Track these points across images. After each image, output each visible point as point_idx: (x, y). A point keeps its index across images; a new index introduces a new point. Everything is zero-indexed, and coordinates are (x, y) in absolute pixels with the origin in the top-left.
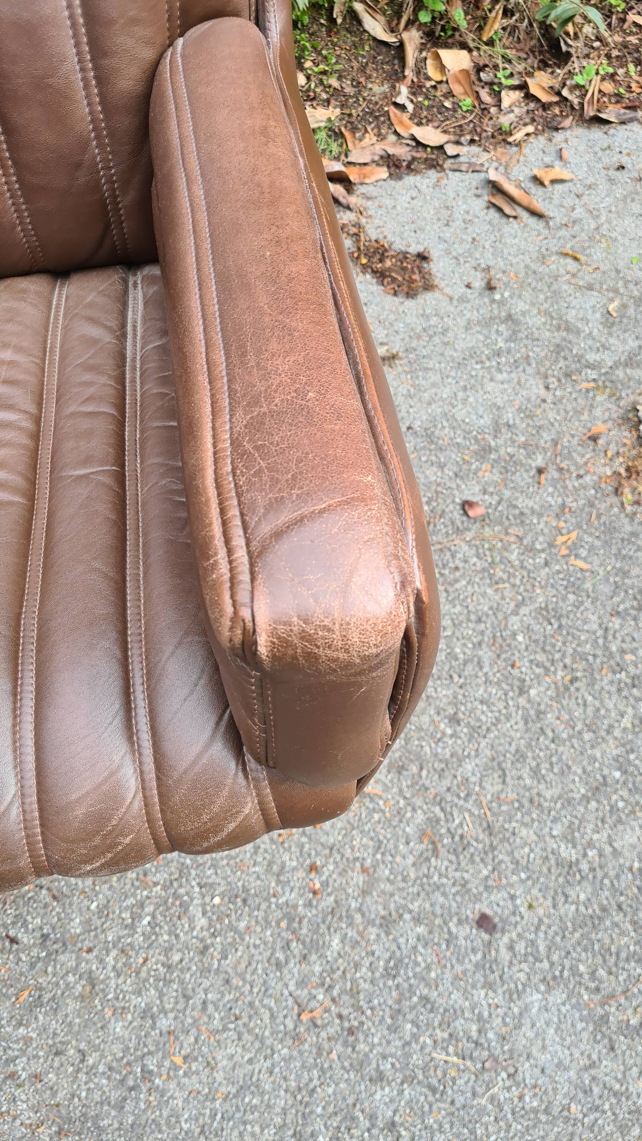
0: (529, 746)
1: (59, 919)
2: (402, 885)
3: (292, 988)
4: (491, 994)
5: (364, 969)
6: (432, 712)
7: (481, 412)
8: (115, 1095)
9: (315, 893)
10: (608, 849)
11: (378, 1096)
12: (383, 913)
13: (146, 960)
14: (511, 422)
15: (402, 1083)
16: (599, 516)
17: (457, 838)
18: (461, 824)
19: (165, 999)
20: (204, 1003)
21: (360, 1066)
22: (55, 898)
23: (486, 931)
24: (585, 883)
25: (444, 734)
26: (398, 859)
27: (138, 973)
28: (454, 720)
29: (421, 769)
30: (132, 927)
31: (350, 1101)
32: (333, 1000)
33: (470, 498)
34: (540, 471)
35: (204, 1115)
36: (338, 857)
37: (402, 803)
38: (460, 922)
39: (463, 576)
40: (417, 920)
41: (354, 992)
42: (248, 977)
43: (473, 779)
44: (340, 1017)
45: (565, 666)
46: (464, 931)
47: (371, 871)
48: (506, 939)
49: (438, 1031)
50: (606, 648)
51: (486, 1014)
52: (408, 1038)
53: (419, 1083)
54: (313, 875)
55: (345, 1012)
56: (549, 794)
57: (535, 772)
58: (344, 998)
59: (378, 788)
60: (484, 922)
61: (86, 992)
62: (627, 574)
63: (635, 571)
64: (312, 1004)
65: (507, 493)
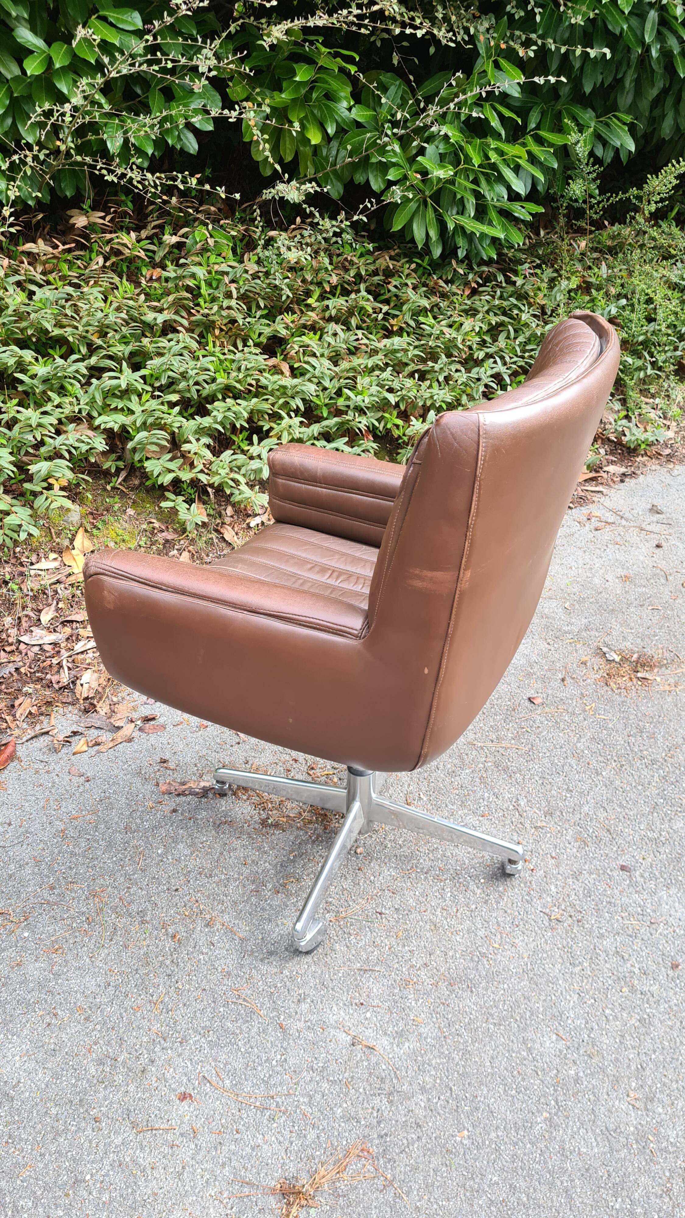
0: (612, 796)
1: (401, 902)
2: (575, 860)
3: (540, 909)
4: (641, 895)
5: (573, 896)
6: (556, 789)
8: (471, 965)
9: (532, 870)
10: (671, 831)
11: (605, 943)
12: (571, 873)
15: (614, 936)
16: (602, 696)
17: (594, 838)
18: (593, 832)
20: (498, 922)
21: (591, 932)
22: (393, 893)
23: (626, 872)
24: (666, 845)
25: (566, 797)
26: (568, 850)
28: (569, 790)
29: (562, 813)
30: (442, 898)
31: (592, 947)
32: (563, 910)
33: (531, 696)
34: (563, 680)
35: (521, 965)
36: (537, 854)
37: (559, 828)
39: (544, 730)
40: (591, 873)
41: (573, 906)
42: (515, 909)
43: (590, 813)
44: (571, 916)
45: (615, 761)
46: (616, 873)
47: (557, 857)
48: (638, 873)
49: (622, 914)
50: (632, 751)
51: (642, 903)
52: (608, 918)
53: (622, 934)
54: (527, 863)
56: (631, 813)
57: (621, 806)
58: (569, 909)
59: (544, 824)
60: (623, 868)
61: (433, 927)
62: (628, 719)
63: (632, 717)
64: (553, 913)
65: (550, 692)
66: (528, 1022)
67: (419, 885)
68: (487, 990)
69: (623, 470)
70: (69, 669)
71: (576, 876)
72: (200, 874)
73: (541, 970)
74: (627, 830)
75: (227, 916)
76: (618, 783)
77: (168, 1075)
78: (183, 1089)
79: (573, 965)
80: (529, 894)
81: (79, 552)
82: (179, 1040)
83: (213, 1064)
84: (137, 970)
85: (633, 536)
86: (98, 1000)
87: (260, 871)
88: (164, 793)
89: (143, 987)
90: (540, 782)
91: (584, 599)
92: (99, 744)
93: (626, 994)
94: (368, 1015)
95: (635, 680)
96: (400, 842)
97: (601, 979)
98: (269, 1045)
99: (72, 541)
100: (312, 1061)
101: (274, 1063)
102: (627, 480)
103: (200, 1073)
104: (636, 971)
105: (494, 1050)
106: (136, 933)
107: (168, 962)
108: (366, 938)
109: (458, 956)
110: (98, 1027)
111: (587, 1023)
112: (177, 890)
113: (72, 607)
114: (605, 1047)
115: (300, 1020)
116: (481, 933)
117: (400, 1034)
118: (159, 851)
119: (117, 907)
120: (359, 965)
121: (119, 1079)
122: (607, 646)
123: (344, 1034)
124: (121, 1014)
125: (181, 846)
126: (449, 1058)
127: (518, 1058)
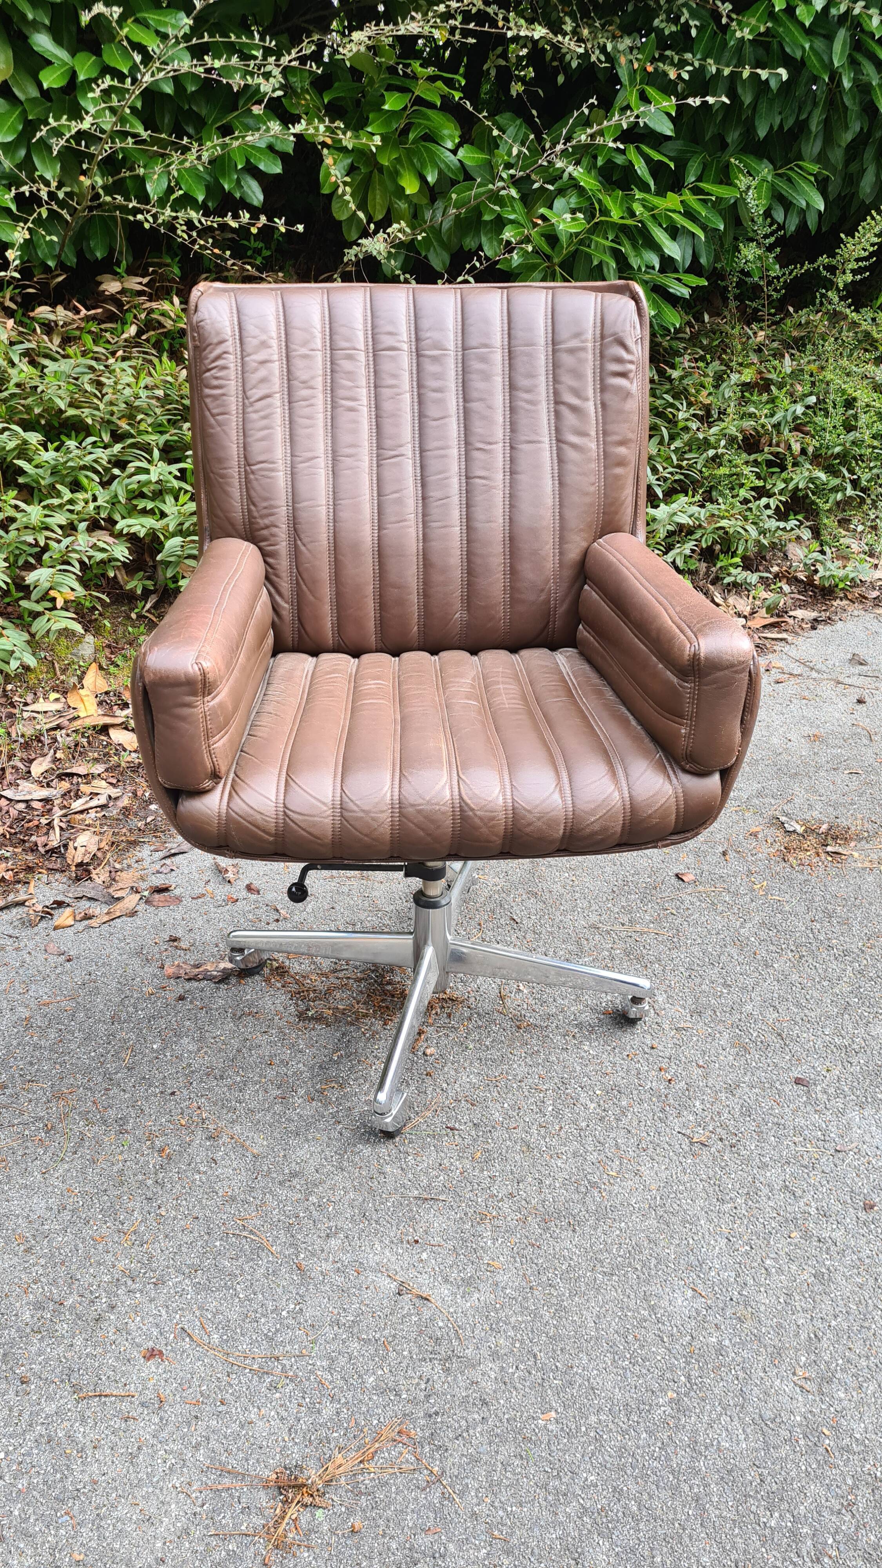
0: (786, 993)
1: (483, 1115)
2: (731, 1070)
3: (678, 1130)
4: (822, 1116)
5: (725, 1115)
9: (669, 1082)
10: (868, 1037)
11: (768, 1174)
12: (724, 1086)
15: (782, 1166)
16: (778, 874)
17: (759, 1043)
18: (758, 1036)
21: (748, 1160)
22: (473, 1105)
23: (803, 1086)
24: (860, 1055)
26: (722, 1058)
28: (725, 985)
31: (750, 1179)
32: (711, 1132)
33: (680, 872)
34: (724, 854)
35: (647, 1199)
36: (677, 1062)
37: (710, 1030)
38: (782, 1084)
40: (752, 1087)
41: (725, 1127)
43: (755, 1013)
44: (721, 1140)
46: (787, 1088)
47: (705, 1066)
48: (819, 1088)
49: (794, 1138)
50: (816, 939)
51: (824, 1126)
52: (774, 1143)
53: (794, 1164)
54: (663, 1073)
55: (723, 1137)
56: (813, 1014)
57: (798, 1005)
58: (719, 1130)
59: (689, 1025)
60: (798, 1081)
61: (525, 1149)
62: (812, 901)
63: (817, 899)
64: (696, 1135)
65: (706, 868)
66: (653, 1272)
67: (510, 1095)
68: (595, 1229)
69: (814, 614)
70: (61, 829)
71: (731, 1090)
72: (208, 1075)
73: (675, 1206)
74: (805, 1035)
75: (238, 1127)
76: (794, 977)
77: (132, 1326)
78: (151, 1344)
79: (723, 1201)
80: (663, 1110)
81: (89, 693)
82: (154, 1280)
83: (198, 1313)
84: (106, 1190)
85: (827, 690)
86: (47, 1227)
87: (290, 1073)
88: (169, 977)
89: (111, 1212)
90: (686, 974)
91: (757, 760)
92: (90, 918)
93: (796, 1240)
94: (424, 1256)
95: (823, 856)
96: (487, 1043)
97: (761, 1220)
98: (280, 1290)
99: (81, 679)
100: (339, 1313)
101: (284, 1313)
102: (820, 627)
103: (177, 1324)
104: (813, 1211)
105: (601, 1307)
106: (111, 1145)
107: (150, 1182)
108: (430, 1158)
109: (557, 1185)
110: (42, 1261)
111: (738, 1275)
112: (173, 1093)
113: (74, 758)
114: (763, 1308)
115: (326, 1260)
116: (593, 1157)
117: (468, 1282)
118: (155, 1046)
119: (88, 1112)
120: (416, 1192)
121: (63, 1328)
122: (787, 815)
123: (388, 1280)
124: (76, 1246)
125: (185, 1040)
126: (536, 1315)
127: (636, 1318)
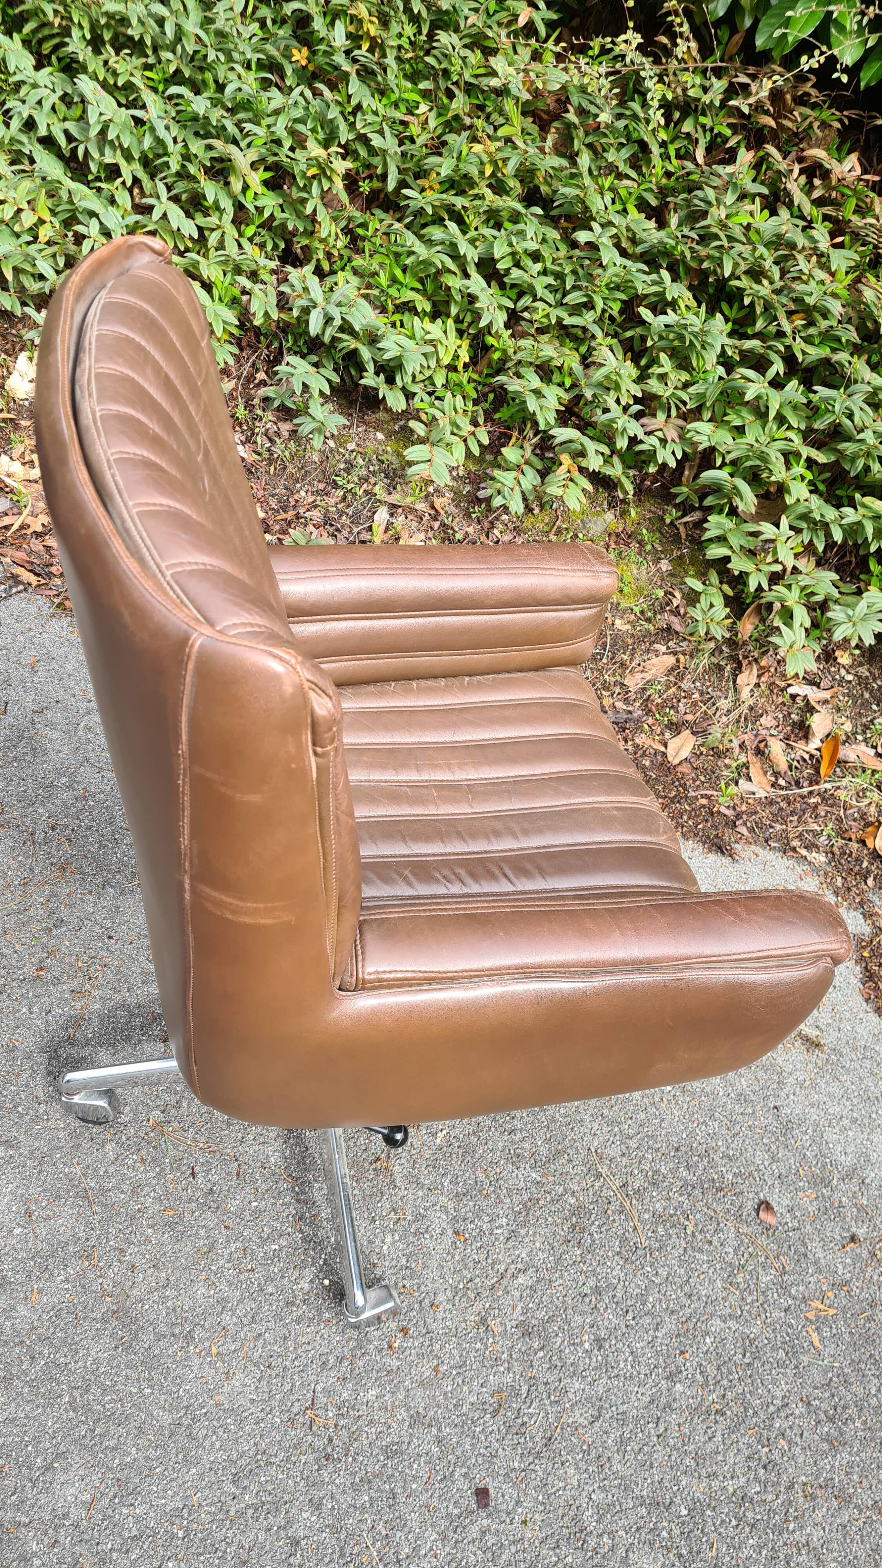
0: (636, 1419)
1: (229, 1191)
2: (451, 1407)
3: (319, 1388)
4: (439, 1543)
5: (373, 1430)
6: (588, 1321)
7: (848, 1151)
8: (163, 1328)
9: (390, 1347)
10: (621, 1552)
11: (305, 1515)
12: (421, 1410)
13: (252, 1270)
14: (868, 1181)
15: (328, 1526)
16: (869, 1319)
17: (519, 1421)
18: (531, 1416)
19: (241, 1306)
20: (260, 1335)
21: (317, 1484)
22: (237, 1175)
23: (478, 1501)
24: (579, 1553)
25: (582, 1343)
26: (465, 1388)
27: (240, 1272)
28: (599, 1343)
29: (542, 1349)
30: (264, 1241)
31: (287, 1498)
32: (336, 1426)
33: (774, 1204)
34: (853, 1239)
35: (197, 1399)
36: (427, 1343)
37: (505, 1356)
38: (465, 1476)
39: (709, 1253)
40: (438, 1441)
41: (354, 1437)
42: (300, 1350)
43: (571, 1396)
44: (330, 1440)
45: (724, 1396)
46: (462, 1483)
47: (440, 1376)
48: (485, 1522)
49: (381, 1523)
50: (771, 1418)
51: (423, 1552)
52: (359, 1504)
53: (337, 1538)
54: (400, 1335)
55: (336, 1442)
56: (617, 1466)
57: (622, 1442)
58: (344, 1432)
59: (498, 1329)
60: (482, 1494)
61: (203, 1250)
64: (321, 1412)
65: (808, 1230)
66: (98, 1448)
67: (271, 1201)
68: (127, 1367)
71: (416, 1420)
73: (203, 1433)
74: (571, 1472)
75: (98, 1006)
76: (673, 1419)
79: (237, 1480)
90: (586, 1290)
94: (18, 1231)
97: (230, 1534)
105: (27, 1417)
106: (29, 932)
108: (141, 1174)
111: (135, 1538)
112: (112, 938)
116: (227, 1320)
119: (57, 896)
120: (93, 1185)
127: (28, 1457)
